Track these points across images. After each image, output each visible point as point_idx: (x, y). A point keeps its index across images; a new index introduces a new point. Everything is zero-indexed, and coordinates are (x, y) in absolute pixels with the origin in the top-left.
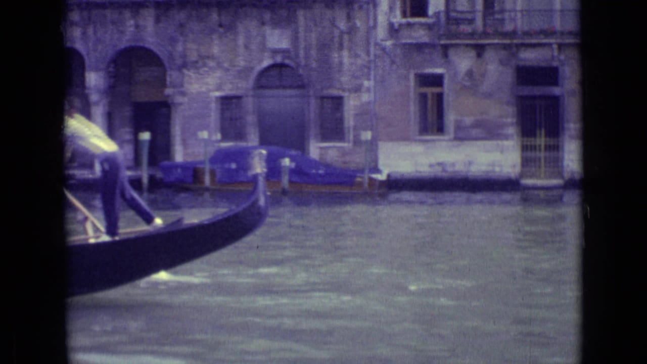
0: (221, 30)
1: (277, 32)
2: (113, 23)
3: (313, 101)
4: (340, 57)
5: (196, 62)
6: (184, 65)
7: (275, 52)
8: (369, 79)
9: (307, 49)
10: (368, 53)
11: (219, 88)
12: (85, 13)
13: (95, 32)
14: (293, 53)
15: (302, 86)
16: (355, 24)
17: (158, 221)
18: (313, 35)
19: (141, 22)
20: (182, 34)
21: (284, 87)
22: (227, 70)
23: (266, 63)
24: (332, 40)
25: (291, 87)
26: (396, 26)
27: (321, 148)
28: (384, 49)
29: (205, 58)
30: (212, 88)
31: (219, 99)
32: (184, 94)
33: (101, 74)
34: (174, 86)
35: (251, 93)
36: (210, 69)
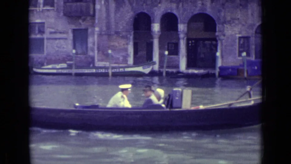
0: (241, 7)
2: (191, 2)
5: (230, 21)
6: (225, 22)
11: (240, 33)
19: (205, 3)
20: (223, 8)
22: (243, 25)
23: (260, 23)
29: (233, 19)
30: (238, 32)
31: (240, 38)
32: (224, 35)
33: (186, 25)
34: (220, 31)
35: (254, 35)
36: (236, 24)
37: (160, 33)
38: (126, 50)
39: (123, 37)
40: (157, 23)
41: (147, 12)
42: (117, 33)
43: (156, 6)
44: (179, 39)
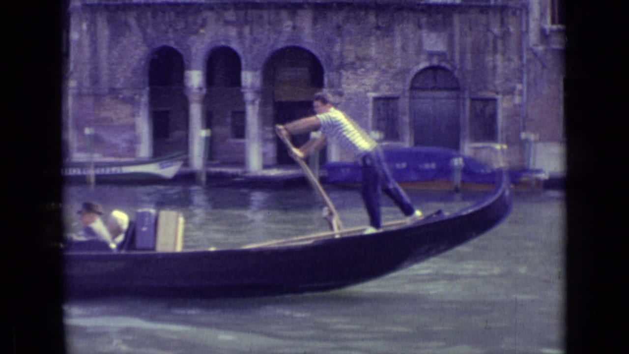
0: (379, 33)
1: (433, 35)
2: (270, 23)
3: (468, 103)
4: (494, 60)
5: (353, 63)
6: (342, 66)
7: (431, 55)
8: (521, 82)
9: (463, 54)
10: (521, 58)
11: (376, 88)
12: (242, 13)
13: (251, 33)
14: (448, 57)
15: (457, 89)
16: (508, 29)
17: (418, 213)
18: (469, 40)
19: (298, 24)
20: (340, 35)
21: (440, 89)
22: (384, 72)
23: (422, 66)
24: (487, 44)
25: (446, 89)
26: (548, 32)
27: (476, 148)
28: (535, 54)
29: (362, 59)
30: (370, 88)
31: (376, 99)
32: (341, 94)
33: (258, 73)
34: (332, 86)
35: (407, 94)
36: (368, 71)
37: (204, 91)
38: (133, 127)
39: (125, 101)
40: (197, 69)
41: (175, 47)
42: (114, 92)
43: (196, 33)
44: (243, 103)
